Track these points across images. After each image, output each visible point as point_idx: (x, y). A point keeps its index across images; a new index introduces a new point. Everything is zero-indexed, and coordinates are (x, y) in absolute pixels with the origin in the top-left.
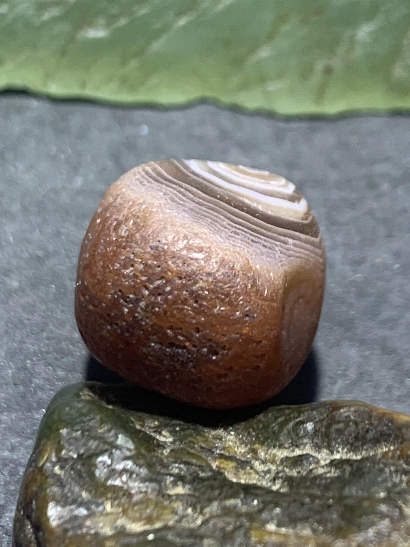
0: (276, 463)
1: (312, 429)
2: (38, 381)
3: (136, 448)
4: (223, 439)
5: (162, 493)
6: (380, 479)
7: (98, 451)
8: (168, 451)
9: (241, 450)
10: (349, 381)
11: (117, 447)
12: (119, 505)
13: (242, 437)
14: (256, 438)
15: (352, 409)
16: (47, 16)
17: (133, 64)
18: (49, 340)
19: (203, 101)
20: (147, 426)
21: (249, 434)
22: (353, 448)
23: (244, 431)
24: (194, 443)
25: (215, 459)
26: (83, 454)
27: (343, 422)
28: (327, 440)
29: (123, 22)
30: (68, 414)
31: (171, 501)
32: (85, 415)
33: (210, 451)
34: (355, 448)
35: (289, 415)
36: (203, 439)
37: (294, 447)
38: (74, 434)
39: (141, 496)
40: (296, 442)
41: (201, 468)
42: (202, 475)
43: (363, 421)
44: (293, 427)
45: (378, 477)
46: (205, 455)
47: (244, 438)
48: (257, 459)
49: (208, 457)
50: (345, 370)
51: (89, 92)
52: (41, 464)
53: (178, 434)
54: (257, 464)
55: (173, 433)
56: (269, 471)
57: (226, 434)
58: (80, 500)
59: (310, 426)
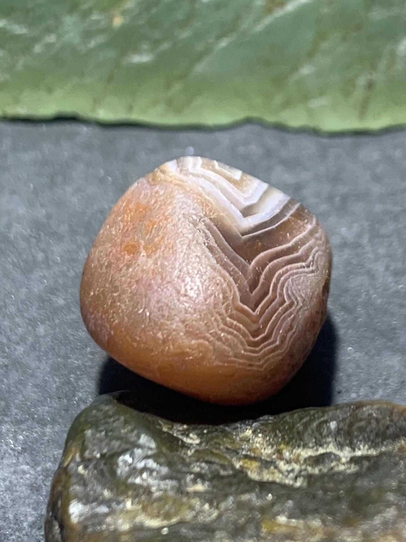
0: (300, 462)
1: (335, 428)
2: (80, 395)
3: (158, 447)
4: (251, 441)
5: (180, 491)
6: (393, 471)
7: (120, 450)
8: (193, 451)
9: (267, 451)
10: (390, 390)
11: (139, 446)
12: (139, 503)
13: (269, 439)
14: (282, 440)
15: (376, 407)
16: (93, 44)
17: (178, 87)
18: (93, 355)
19: (248, 121)
20: (175, 429)
21: (276, 435)
22: (374, 444)
23: (271, 433)
24: (220, 445)
25: (239, 459)
26: (105, 454)
27: (365, 419)
28: (349, 438)
29: (165, 46)
30: (94, 416)
31: (189, 498)
32: (110, 417)
33: (236, 452)
34: (376, 444)
35: (314, 414)
36: (229, 441)
37: (318, 447)
38: (98, 435)
39: (161, 492)
40: (320, 441)
41: (223, 467)
42: (222, 473)
43: (384, 418)
44: (317, 427)
45: (392, 470)
46: (230, 456)
47: (271, 440)
48: (282, 459)
49: (232, 458)
50: (386, 380)
51: (135, 116)
52: (66, 464)
53: (205, 435)
54: (282, 465)
55: (200, 435)
56: (293, 471)
57: (254, 437)
58: (101, 498)
59: (333, 425)
